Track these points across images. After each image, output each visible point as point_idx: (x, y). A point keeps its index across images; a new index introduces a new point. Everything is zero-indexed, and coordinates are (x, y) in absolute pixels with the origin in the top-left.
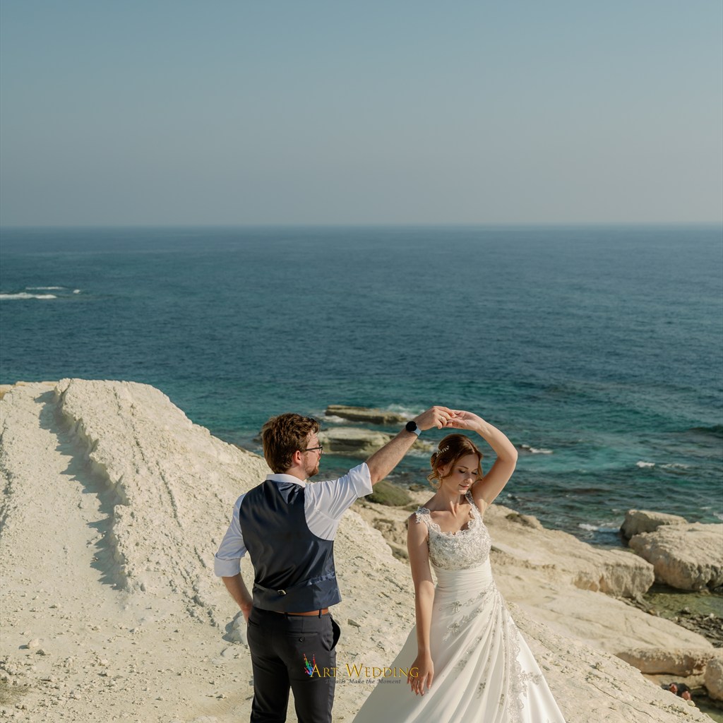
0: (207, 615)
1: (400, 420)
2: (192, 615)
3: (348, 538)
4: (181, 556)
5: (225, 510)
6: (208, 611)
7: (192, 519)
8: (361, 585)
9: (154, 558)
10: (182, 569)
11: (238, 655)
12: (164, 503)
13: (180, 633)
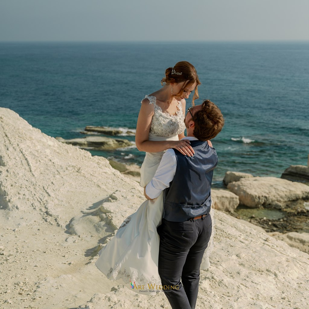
0: (55, 221)
1: (120, 132)
2: (46, 221)
3: (122, 180)
4: (36, 191)
5: (56, 168)
6: (54, 219)
7: (39, 173)
8: (137, 202)
9: (22, 192)
10: (37, 197)
11: (75, 241)
12: (24, 164)
13: (41, 230)
